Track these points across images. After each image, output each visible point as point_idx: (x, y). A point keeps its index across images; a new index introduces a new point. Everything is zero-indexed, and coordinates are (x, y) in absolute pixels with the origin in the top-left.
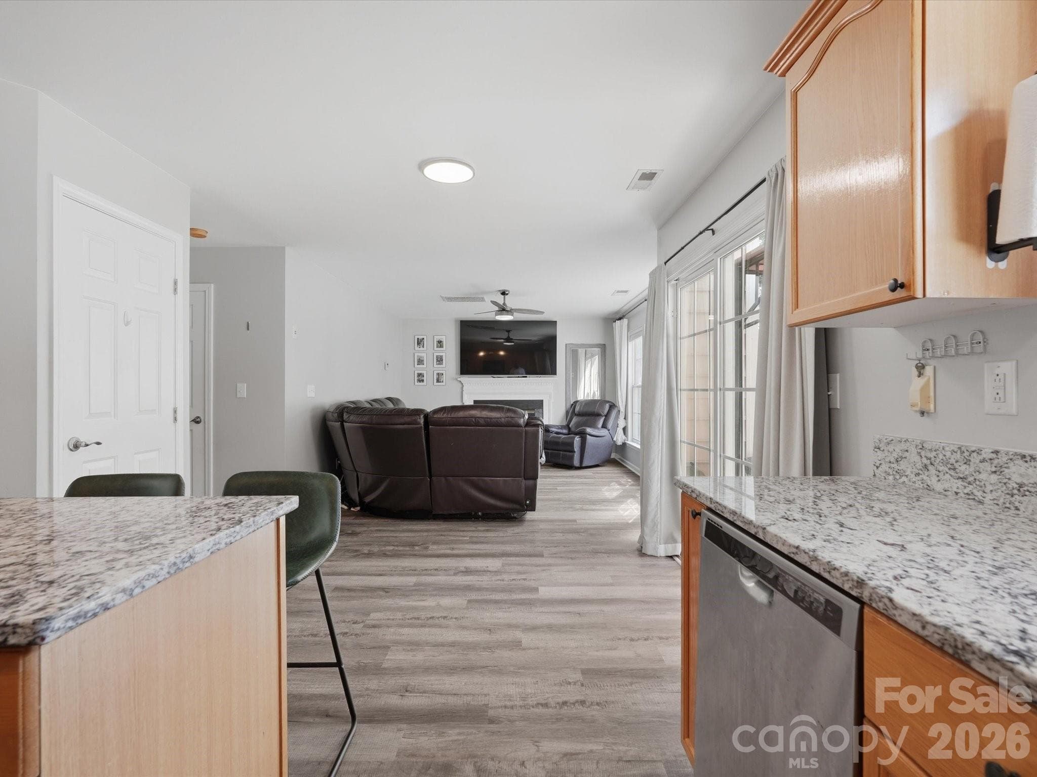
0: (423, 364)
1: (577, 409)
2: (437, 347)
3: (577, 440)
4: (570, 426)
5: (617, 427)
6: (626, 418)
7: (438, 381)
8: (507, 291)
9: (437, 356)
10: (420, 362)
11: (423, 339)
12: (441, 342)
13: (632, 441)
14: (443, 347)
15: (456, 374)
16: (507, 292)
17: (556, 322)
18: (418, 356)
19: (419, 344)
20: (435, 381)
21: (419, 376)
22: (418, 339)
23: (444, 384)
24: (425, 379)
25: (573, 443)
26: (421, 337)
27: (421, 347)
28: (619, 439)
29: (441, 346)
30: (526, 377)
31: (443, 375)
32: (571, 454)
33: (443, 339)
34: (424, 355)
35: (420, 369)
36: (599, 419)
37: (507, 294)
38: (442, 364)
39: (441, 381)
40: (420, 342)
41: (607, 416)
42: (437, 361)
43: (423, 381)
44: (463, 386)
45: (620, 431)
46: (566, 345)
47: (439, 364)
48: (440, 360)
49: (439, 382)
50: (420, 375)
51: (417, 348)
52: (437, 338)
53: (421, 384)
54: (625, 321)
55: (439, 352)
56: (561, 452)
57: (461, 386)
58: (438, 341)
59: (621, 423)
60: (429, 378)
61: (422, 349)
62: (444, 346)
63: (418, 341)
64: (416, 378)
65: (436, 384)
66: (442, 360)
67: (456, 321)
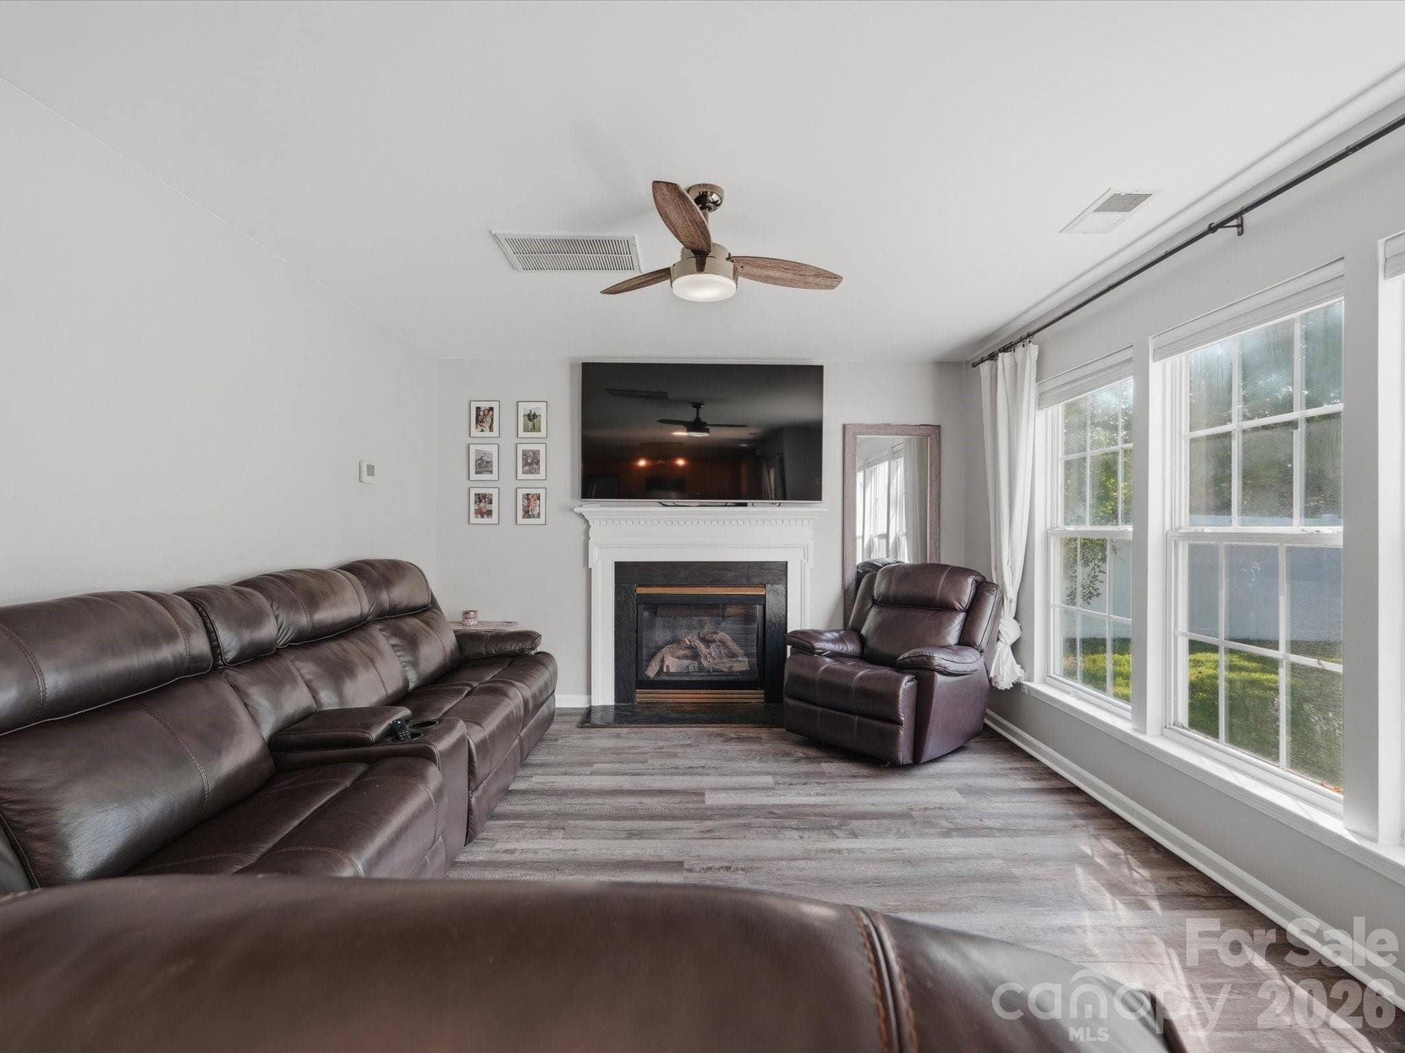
0: (491, 472)
1: (880, 587)
2: (526, 430)
3: (906, 684)
4: (863, 632)
5: (998, 639)
6: (1022, 615)
7: (527, 514)
8: (713, 188)
9: (525, 453)
10: (483, 465)
11: (491, 409)
12: (535, 416)
13: (1045, 682)
14: (539, 430)
15: (573, 497)
16: (715, 197)
17: (821, 367)
18: (477, 451)
19: (479, 421)
20: (520, 513)
21: (480, 501)
22: (478, 409)
23: (541, 520)
24: (494, 507)
25: (895, 695)
26: (485, 406)
27: (487, 426)
28: (1006, 673)
29: (535, 428)
30: (745, 505)
31: (539, 499)
32: (888, 726)
33: (540, 409)
34: (493, 449)
35: (483, 484)
36: (951, 620)
37: (716, 204)
38: (537, 471)
39: (536, 513)
40: (483, 417)
41: (973, 611)
42: (526, 464)
43: (489, 513)
44: (589, 527)
45: (1003, 650)
46: (844, 426)
47: (530, 472)
48: (531, 462)
49: (529, 517)
50: (481, 498)
51: (475, 432)
52: (525, 408)
53: (486, 520)
54: (1033, 350)
55: (531, 443)
56: (857, 718)
57: (584, 526)
58: (529, 416)
59: (1009, 630)
60: (505, 504)
61: (487, 433)
62: (543, 427)
63: (478, 415)
64: (473, 507)
65: (521, 520)
66: (538, 463)
67: (572, 366)
